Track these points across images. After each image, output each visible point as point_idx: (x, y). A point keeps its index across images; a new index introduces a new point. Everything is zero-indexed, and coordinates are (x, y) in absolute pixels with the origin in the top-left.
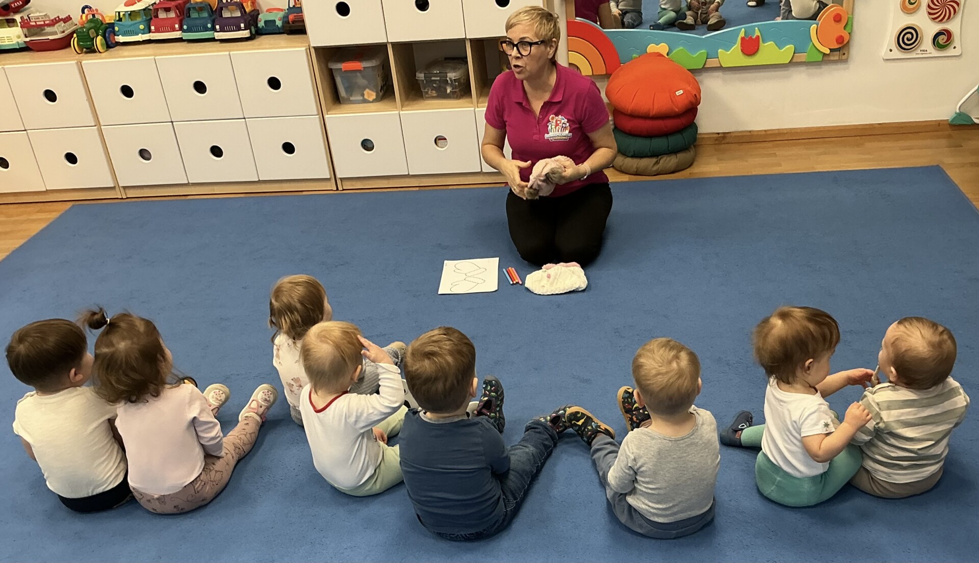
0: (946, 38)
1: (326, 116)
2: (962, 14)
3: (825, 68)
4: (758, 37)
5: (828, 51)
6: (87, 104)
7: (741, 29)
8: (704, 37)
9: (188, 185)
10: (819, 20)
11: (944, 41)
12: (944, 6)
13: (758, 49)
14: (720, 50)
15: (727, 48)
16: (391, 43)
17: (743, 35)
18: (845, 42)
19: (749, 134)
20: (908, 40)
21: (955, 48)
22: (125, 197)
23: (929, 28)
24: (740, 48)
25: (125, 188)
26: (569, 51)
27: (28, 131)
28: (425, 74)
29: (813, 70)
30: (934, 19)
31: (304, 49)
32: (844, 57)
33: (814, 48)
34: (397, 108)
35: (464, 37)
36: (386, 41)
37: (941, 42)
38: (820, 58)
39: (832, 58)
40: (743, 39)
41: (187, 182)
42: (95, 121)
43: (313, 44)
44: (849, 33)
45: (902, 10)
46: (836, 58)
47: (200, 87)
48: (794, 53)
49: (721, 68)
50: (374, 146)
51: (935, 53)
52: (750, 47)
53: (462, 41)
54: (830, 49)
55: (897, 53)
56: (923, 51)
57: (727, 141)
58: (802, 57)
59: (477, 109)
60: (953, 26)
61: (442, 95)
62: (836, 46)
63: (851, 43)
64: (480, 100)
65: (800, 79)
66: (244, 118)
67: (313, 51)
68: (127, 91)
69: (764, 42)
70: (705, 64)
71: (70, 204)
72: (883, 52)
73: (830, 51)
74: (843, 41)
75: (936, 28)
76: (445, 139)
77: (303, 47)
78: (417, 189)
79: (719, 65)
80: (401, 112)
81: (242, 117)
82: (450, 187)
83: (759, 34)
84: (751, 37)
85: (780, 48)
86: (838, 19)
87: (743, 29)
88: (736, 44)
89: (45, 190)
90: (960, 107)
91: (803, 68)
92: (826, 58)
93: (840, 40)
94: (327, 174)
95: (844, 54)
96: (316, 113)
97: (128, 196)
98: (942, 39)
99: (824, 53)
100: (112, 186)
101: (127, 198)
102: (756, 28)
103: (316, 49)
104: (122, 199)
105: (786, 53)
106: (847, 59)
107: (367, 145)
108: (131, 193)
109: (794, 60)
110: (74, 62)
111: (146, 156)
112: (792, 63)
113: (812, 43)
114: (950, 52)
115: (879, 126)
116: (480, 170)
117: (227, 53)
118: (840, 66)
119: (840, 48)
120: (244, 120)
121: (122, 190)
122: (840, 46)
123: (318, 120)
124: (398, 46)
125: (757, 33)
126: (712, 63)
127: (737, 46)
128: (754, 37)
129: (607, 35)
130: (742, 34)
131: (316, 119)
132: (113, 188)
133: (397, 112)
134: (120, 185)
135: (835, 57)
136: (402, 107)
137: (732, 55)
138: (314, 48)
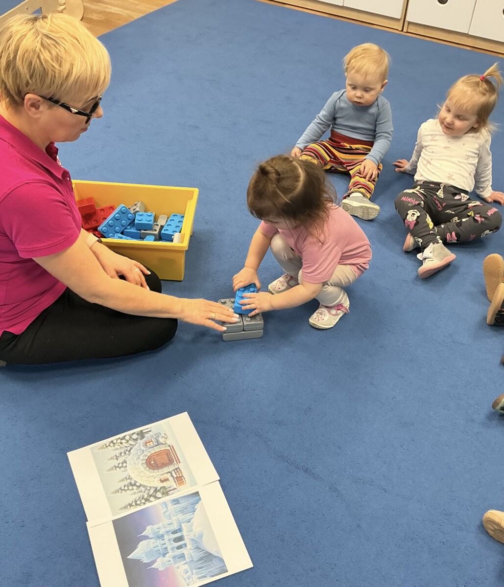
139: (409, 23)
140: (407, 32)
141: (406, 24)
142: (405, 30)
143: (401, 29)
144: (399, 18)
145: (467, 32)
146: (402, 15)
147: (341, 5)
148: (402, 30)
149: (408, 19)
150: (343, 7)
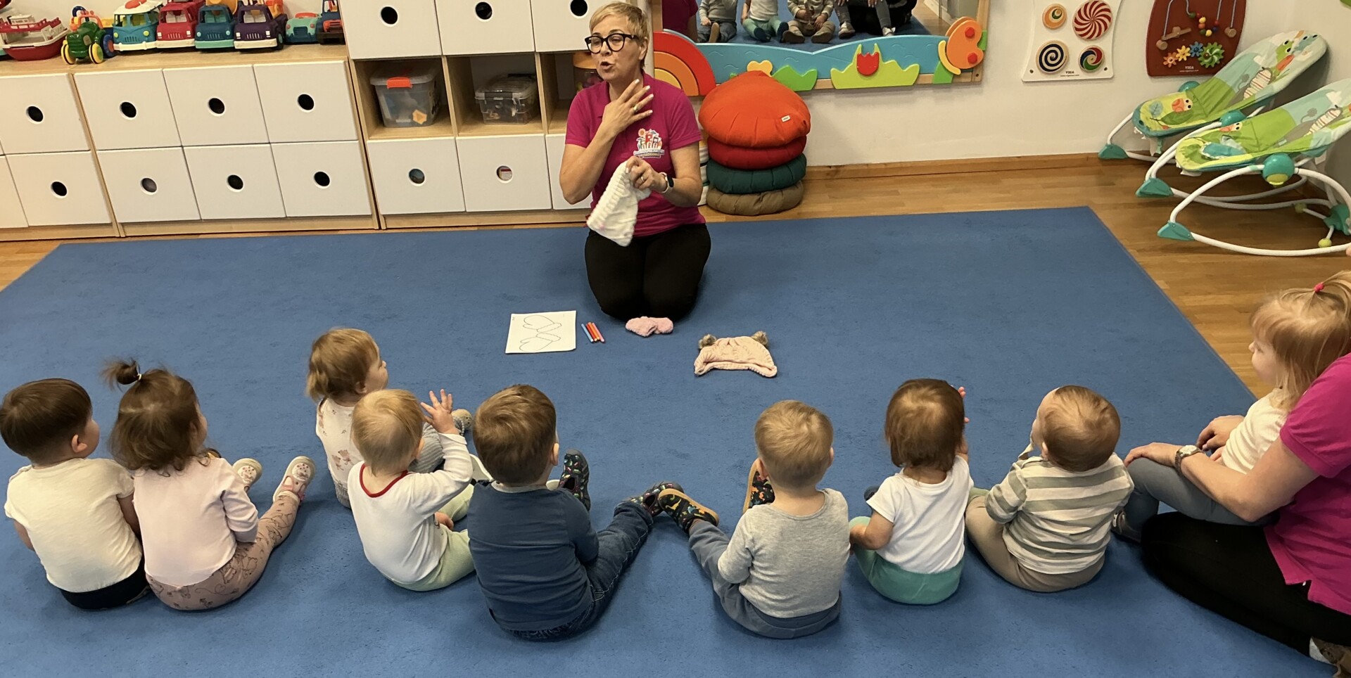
0: (1095, 57)
1: (368, 142)
2: (1114, 32)
3: (955, 91)
4: (877, 55)
5: (958, 72)
6: (79, 124)
7: (857, 45)
8: (814, 53)
9: (200, 221)
10: (949, 35)
11: (1094, 61)
12: (1093, 21)
13: (878, 67)
14: (833, 69)
15: (841, 68)
16: (446, 56)
17: (860, 52)
18: (979, 61)
19: (866, 167)
20: (1052, 59)
21: (1106, 69)
22: (123, 235)
23: (1076, 47)
24: (856, 67)
25: (123, 224)
26: (655, 68)
27: (7, 156)
28: (485, 93)
29: (942, 94)
30: (1082, 35)
31: (342, 62)
32: (977, 79)
33: (943, 68)
34: (452, 133)
35: (533, 50)
36: (438, 53)
37: (1090, 62)
38: (949, 79)
39: (963, 80)
40: (859, 56)
41: (199, 218)
42: (89, 145)
43: (352, 57)
44: (984, 51)
45: (1045, 25)
46: (969, 80)
47: (216, 106)
48: (920, 74)
49: (833, 90)
50: (424, 178)
51: (1083, 75)
52: (868, 66)
53: (530, 56)
54: (961, 69)
55: (1039, 75)
56: (1070, 72)
57: (841, 175)
58: (928, 78)
59: (547, 136)
60: (1104, 44)
61: (506, 118)
62: (968, 66)
63: (985, 62)
64: (551, 125)
65: (927, 105)
66: (269, 143)
67: (353, 65)
68: (128, 110)
69: (884, 61)
70: (815, 86)
71: (55, 245)
72: (1023, 73)
73: (962, 72)
74: (976, 60)
75: (1084, 46)
76: (510, 170)
77: (340, 59)
78: (476, 228)
79: (831, 87)
80: (458, 138)
81: (267, 142)
82: (515, 227)
83: (879, 52)
84: (869, 55)
85: (903, 69)
86: (970, 34)
87: (860, 45)
88: (851, 62)
89: (26, 226)
90: (1111, 139)
91: (930, 91)
92: (957, 80)
93: (973, 59)
94: (367, 210)
95: (977, 75)
96: (355, 138)
97: (128, 235)
98: (1091, 59)
99: (954, 75)
100: (108, 222)
101: (126, 237)
102: (876, 44)
103: (355, 61)
104: (120, 237)
105: (910, 73)
106: (981, 81)
107: (416, 176)
108: (131, 231)
109: (919, 82)
110: (65, 74)
111: (150, 186)
112: (917, 86)
113: (939, 63)
114: (1101, 74)
115: (1018, 159)
116: (550, 207)
117: (250, 66)
118: (972, 89)
119: (973, 68)
120: (268, 145)
121: (120, 227)
122: (973, 66)
123: (358, 146)
124: (453, 60)
125: (877, 50)
126: (823, 84)
127: (853, 64)
128: (873, 54)
129: (699, 49)
130: (858, 51)
131: (355, 147)
132: (110, 225)
133: (452, 138)
134: (118, 221)
135: (967, 78)
136: (459, 132)
137: (847, 75)
138: (354, 60)
139: (385, 216)
140: (387, 229)
141: (382, 219)
142: (383, 227)
143: (378, 228)
144: (370, 214)
145: (464, 210)
146: (372, 209)
147: (284, 216)
148: (380, 228)
149: (382, 212)
150: (286, 219)
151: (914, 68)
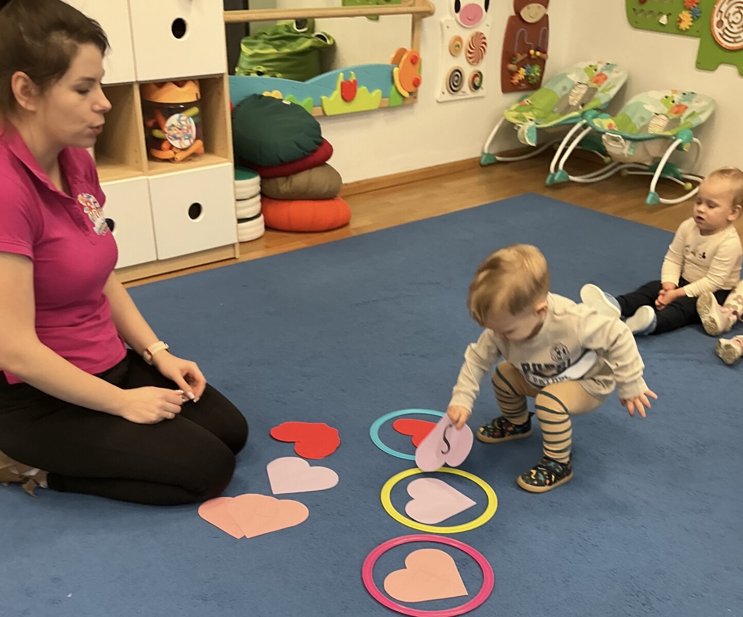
0: (479, 79)
4: (355, 81)
8: (307, 83)
11: (478, 82)
12: (478, 50)
13: (355, 94)
14: (323, 97)
15: (328, 94)
17: (342, 80)
20: (456, 82)
21: (483, 88)
23: (468, 71)
24: (340, 94)
30: (471, 62)
33: (397, 92)
38: (399, 101)
39: (408, 102)
40: (342, 84)
44: (420, 73)
45: (450, 53)
48: (382, 98)
52: (348, 92)
54: (408, 93)
55: (448, 96)
56: (464, 93)
58: (386, 102)
60: (481, 67)
69: (359, 86)
72: (437, 95)
74: (419, 84)
75: (472, 70)
79: (322, 113)
83: (355, 78)
84: (349, 82)
85: (371, 93)
86: (413, 61)
87: (341, 74)
88: (336, 90)
92: (405, 102)
93: (414, 82)
95: (415, 97)
99: (404, 97)
102: (352, 73)
105: (376, 98)
106: (415, 102)
109: (381, 105)
112: (381, 108)
113: (393, 88)
114: (480, 92)
119: (414, 90)
126: (317, 111)
127: (337, 93)
128: (352, 82)
135: (411, 100)
137: (334, 102)
151: (377, 93)
